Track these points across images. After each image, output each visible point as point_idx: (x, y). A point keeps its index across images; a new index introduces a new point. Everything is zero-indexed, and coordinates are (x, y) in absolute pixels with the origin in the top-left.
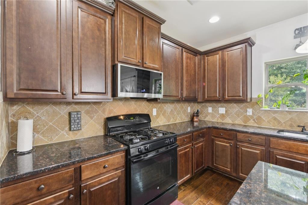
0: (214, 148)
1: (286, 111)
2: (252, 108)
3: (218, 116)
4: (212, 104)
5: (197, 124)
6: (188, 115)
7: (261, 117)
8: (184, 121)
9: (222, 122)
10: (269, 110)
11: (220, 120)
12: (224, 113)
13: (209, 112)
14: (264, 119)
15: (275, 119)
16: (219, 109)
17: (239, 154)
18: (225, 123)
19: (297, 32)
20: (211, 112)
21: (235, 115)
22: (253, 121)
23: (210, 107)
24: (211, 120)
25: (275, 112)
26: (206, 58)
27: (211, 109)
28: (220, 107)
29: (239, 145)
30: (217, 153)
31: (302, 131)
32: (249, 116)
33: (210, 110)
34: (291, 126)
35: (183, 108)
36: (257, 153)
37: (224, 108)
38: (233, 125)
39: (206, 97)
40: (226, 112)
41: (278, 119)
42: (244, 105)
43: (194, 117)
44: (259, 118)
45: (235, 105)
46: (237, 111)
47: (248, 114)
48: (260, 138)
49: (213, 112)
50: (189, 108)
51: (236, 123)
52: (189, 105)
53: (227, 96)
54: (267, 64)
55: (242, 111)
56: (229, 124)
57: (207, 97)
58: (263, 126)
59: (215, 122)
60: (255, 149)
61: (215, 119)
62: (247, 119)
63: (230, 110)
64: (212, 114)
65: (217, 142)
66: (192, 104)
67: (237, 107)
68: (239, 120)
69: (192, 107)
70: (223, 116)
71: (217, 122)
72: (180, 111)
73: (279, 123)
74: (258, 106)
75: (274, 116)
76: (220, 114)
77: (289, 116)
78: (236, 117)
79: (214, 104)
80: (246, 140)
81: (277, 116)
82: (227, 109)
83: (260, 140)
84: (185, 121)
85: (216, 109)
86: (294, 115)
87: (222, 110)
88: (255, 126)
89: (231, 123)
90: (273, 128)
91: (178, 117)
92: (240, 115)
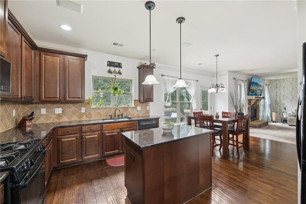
0: (61, 146)
1: (104, 108)
2: (85, 107)
3: (54, 116)
4: (46, 105)
5: (30, 129)
6: (13, 121)
7: (91, 113)
8: (8, 129)
9: (59, 121)
10: (95, 108)
11: (56, 121)
12: (61, 112)
13: (42, 113)
14: (93, 114)
15: (99, 113)
16: (55, 110)
17: (84, 142)
18: (61, 122)
19: (108, 63)
20: (45, 113)
21: (72, 114)
22: (85, 117)
23: (43, 108)
24: (45, 122)
25: (99, 109)
26: (44, 56)
27: (45, 110)
28: (56, 108)
29: (84, 135)
30: (64, 150)
31: (111, 118)
32: (83, 113)
33: (43, 111)
34: (106, 116)
35: (7, 111)
36: (96, 137)
37: (61, 109)
38: (70, 122)
39: (43, 98)
40: (63, 111)
41: (100, 113)
42: (79, 104)
43: (27, 122)
44: (90, 113)
45: (71, 105)
46: (73, 110)
47: (82, 112)
48: (97, 126)
49: (47, 113)
50: (14, 111)
51: (73, 120)
52: (14, 107)
53: (68, 97)
54: (93, 77)
55: (77, 110)
56: (65, 122)
57: (45, 97)
58: (92, 119)
59: (50, 123)
60: (95, 135)
61: (50, 120)
62: (81, 115)
63: (66, 109)
64: (46, 115)
65: (63, 140)
66: (17, 105)
67: (73, 107)
68: (75, 118)
69: (17, 110)
70: (59, 116)
71: (53, 123)
72: (4, 116)
73: (101, 116)
74: (89, 106)
75: (98, 111)
76: (56, 114)
77: (105, 111)
78: (72, 115)
79: (49, 105)
80: (89, 130)
81: (99, 111)
82: (64, 109)
83: (97, 127)
84: (10, 128)
85: (52, 109)
86: (107, 109)
87: (58, 111)
88: (87, 120)
89: (68, 121)
90: (98, 119)
91: (2, 125)
92: (75, 113)
